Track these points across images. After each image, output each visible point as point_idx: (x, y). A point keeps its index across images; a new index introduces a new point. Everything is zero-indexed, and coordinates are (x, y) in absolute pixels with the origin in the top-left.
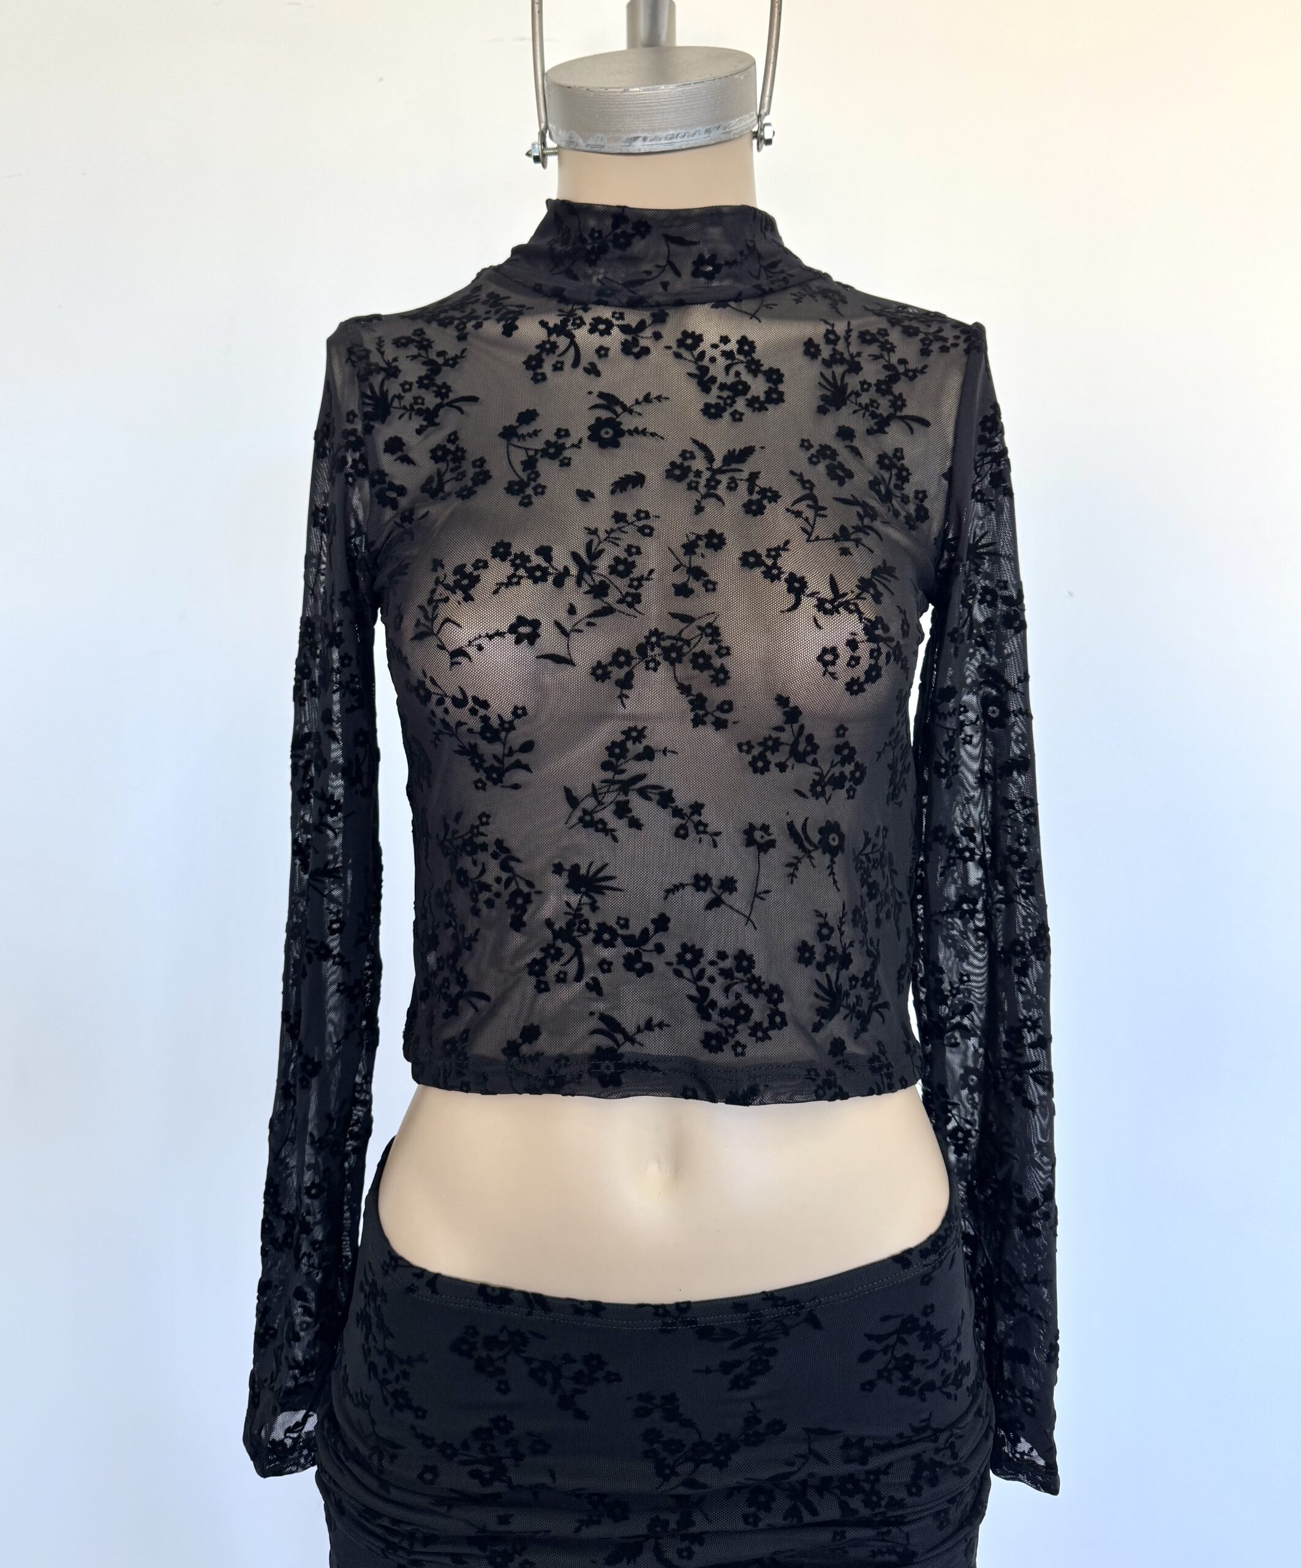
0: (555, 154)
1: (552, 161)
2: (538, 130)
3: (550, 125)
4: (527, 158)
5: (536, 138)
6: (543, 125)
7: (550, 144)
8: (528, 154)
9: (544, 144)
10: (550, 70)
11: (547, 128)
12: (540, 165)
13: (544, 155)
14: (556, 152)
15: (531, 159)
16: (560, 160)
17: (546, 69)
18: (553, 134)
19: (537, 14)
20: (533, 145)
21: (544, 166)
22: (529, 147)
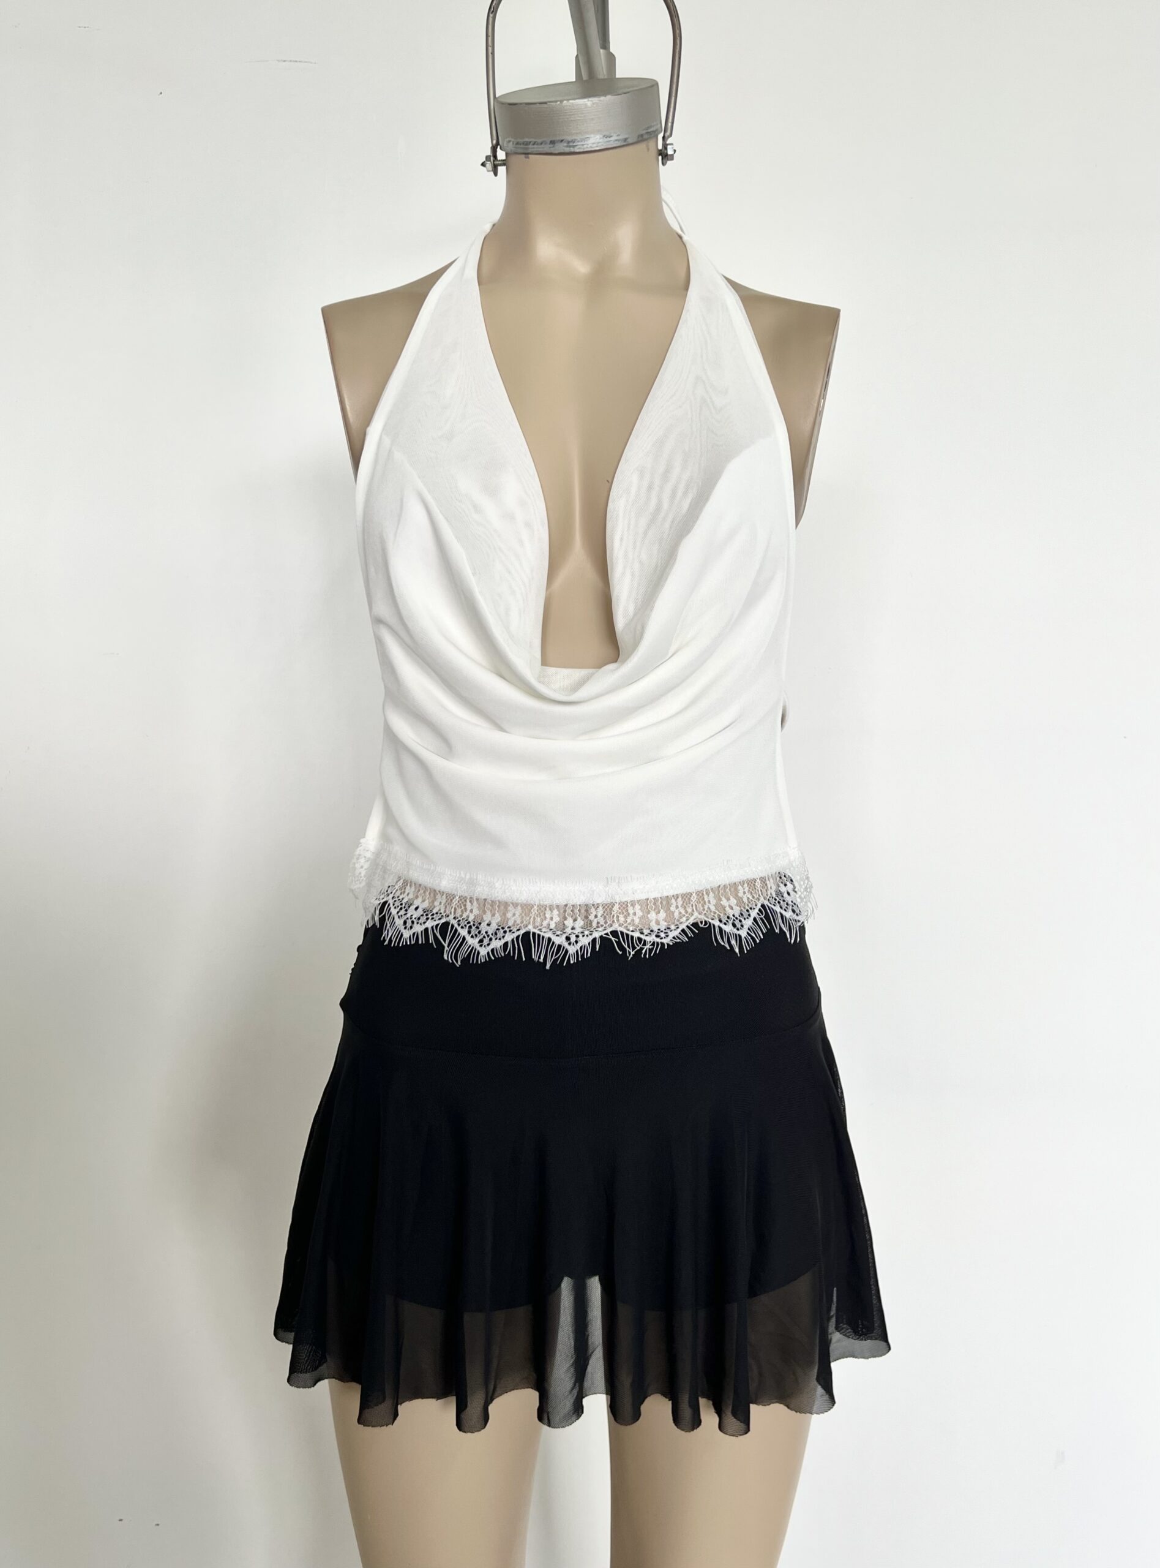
0: (504, 165)
3: (500, 140)
10: (499, 97)
14: (504, 163)
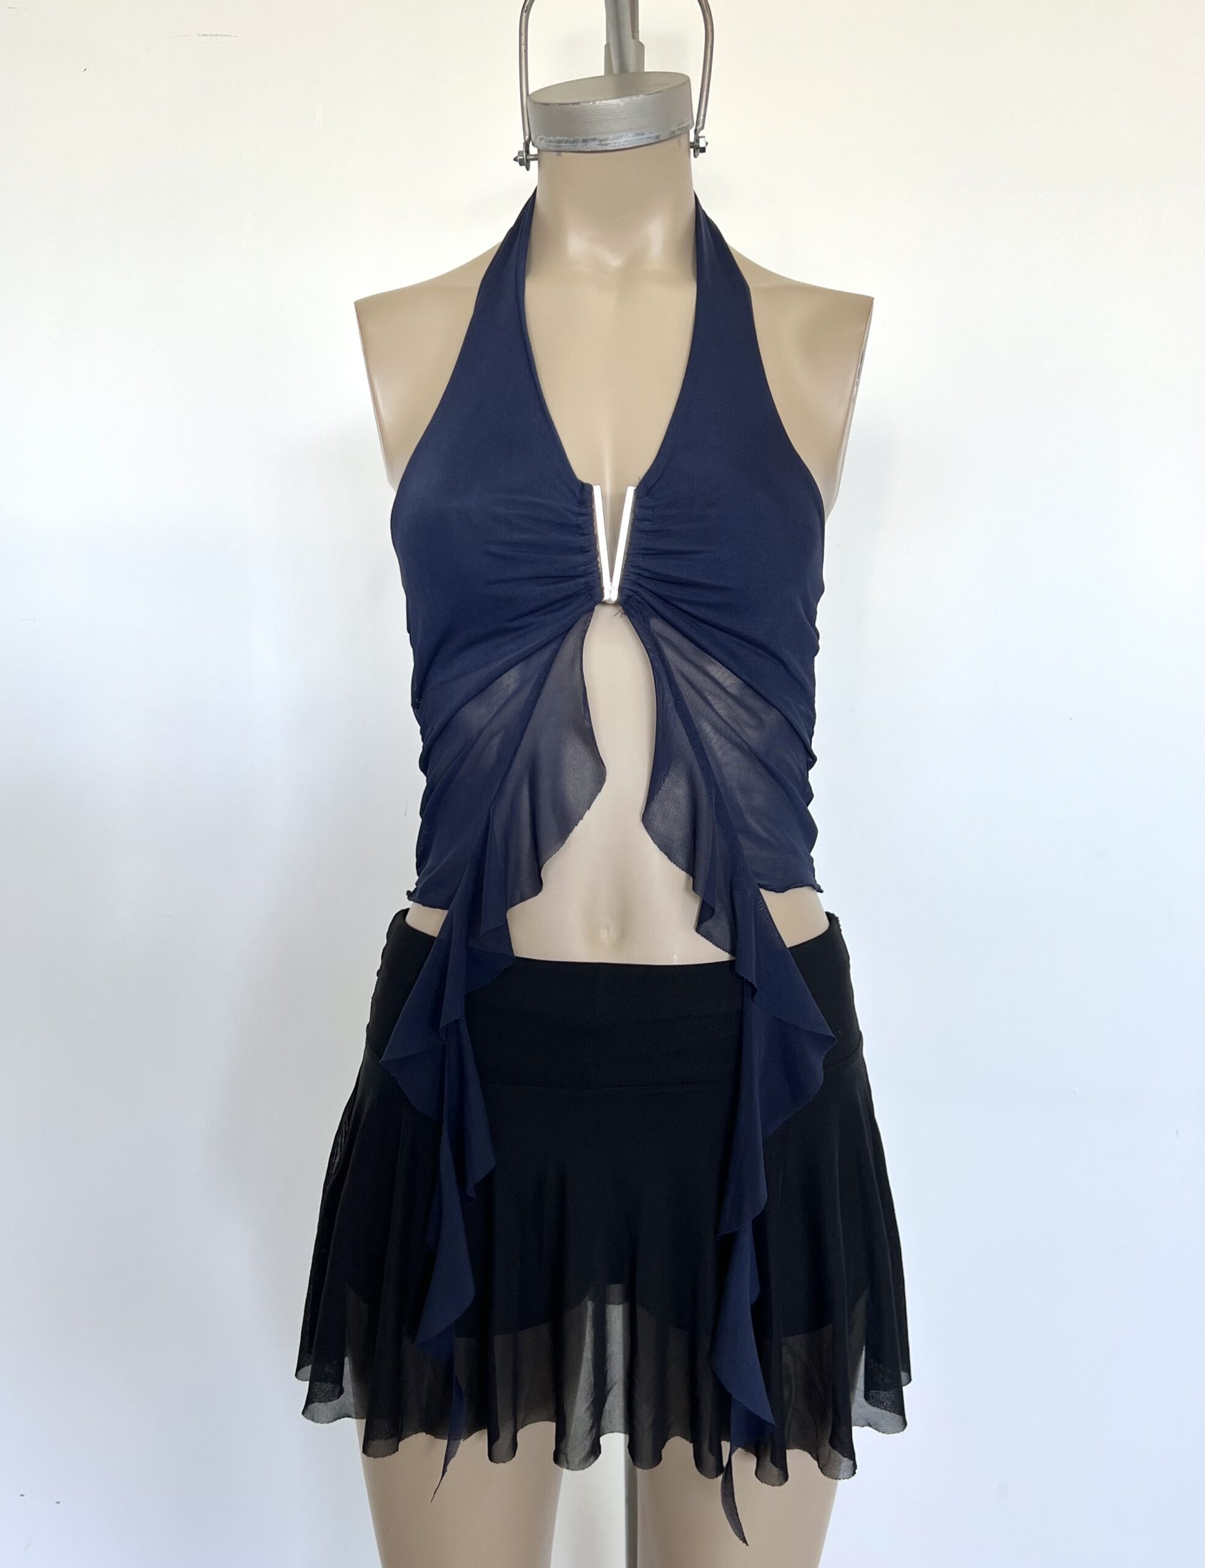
1: (534, 164)
2: (523, 141)
3: (532, 136)
4: (515, 162)
5: (522, 148)
6: (527, 137)
7: (533, 151)
8: (515, 159)
9: (527, 151)
11: (530, 139)
12: (524, 167)
13: (528, 161)
14: (536, 158)
15: (518, 163)
16: (539, 163)
17: (530, 93)
18: (534, 144)
19: (523, 52)
20: (520, 153)
21: (528, 169)
22: (517, 155)
